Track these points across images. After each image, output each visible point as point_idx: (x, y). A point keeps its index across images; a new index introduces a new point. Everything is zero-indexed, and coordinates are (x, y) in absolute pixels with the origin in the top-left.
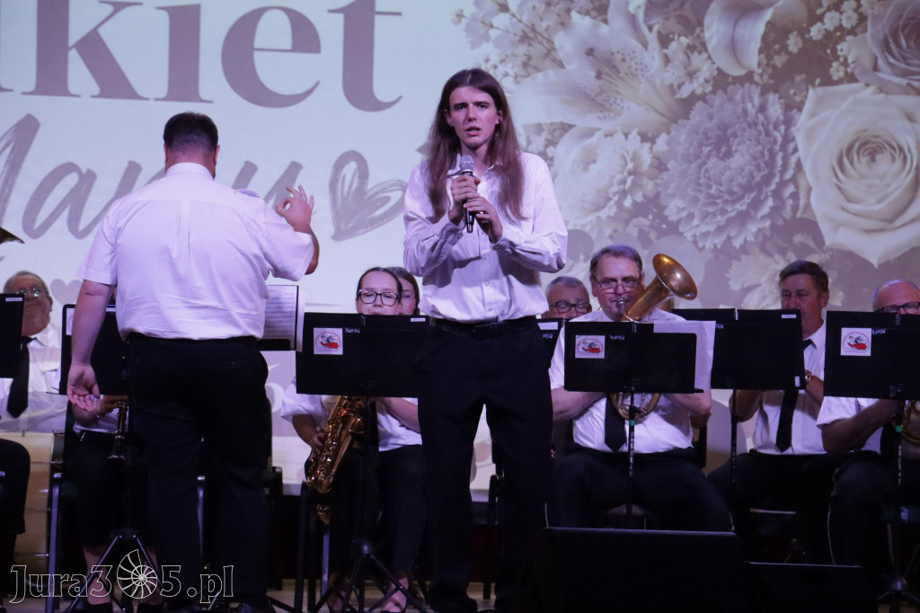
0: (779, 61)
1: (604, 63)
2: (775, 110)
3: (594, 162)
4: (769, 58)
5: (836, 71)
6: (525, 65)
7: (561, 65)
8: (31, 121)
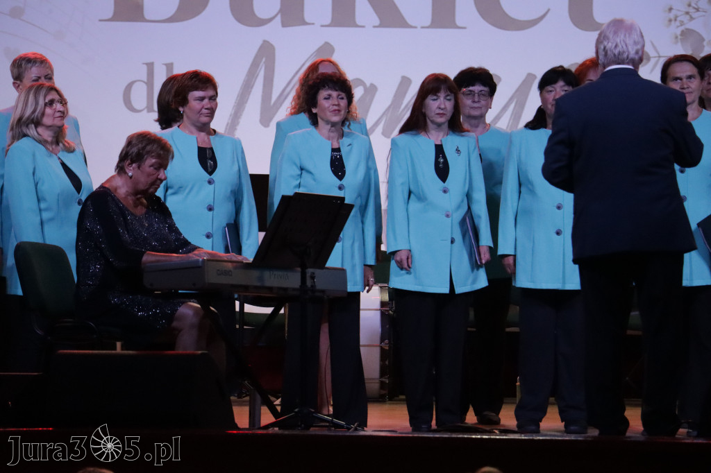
8: (327, 47)
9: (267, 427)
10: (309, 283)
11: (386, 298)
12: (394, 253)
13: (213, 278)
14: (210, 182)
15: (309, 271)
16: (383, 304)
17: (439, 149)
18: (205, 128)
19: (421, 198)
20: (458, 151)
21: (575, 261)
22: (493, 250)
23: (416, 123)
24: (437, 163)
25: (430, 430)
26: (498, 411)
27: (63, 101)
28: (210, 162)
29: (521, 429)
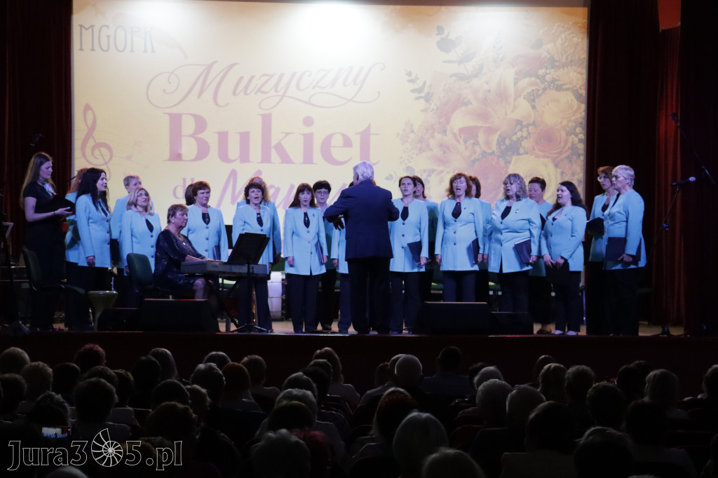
0: (503, 147)
1: (445, 148)
2: (502, 163)
3: (443, 181)
4: (500, 147)
5: (521, 151)
6: (420, 150)
7: (432, 150)
8: (259, 172)
9: (233, 331)
10: (251, 271)
11: (284, 277)
12: (286, 258)
13: (210, 268)
14: (207, 228)
15: (251, 266)
16: (283, 280)
17: (306, 214)
18: (205, 205)
19: (298, 235)
20: (314, 215)
21: (346, 260)
22: (329, 257)
23: (296, 204)
24: (305, 220)
25: (302, 332)
26: (331, 325)
27: (147, 194)
28: (207, 219)
29: (340, 332)
